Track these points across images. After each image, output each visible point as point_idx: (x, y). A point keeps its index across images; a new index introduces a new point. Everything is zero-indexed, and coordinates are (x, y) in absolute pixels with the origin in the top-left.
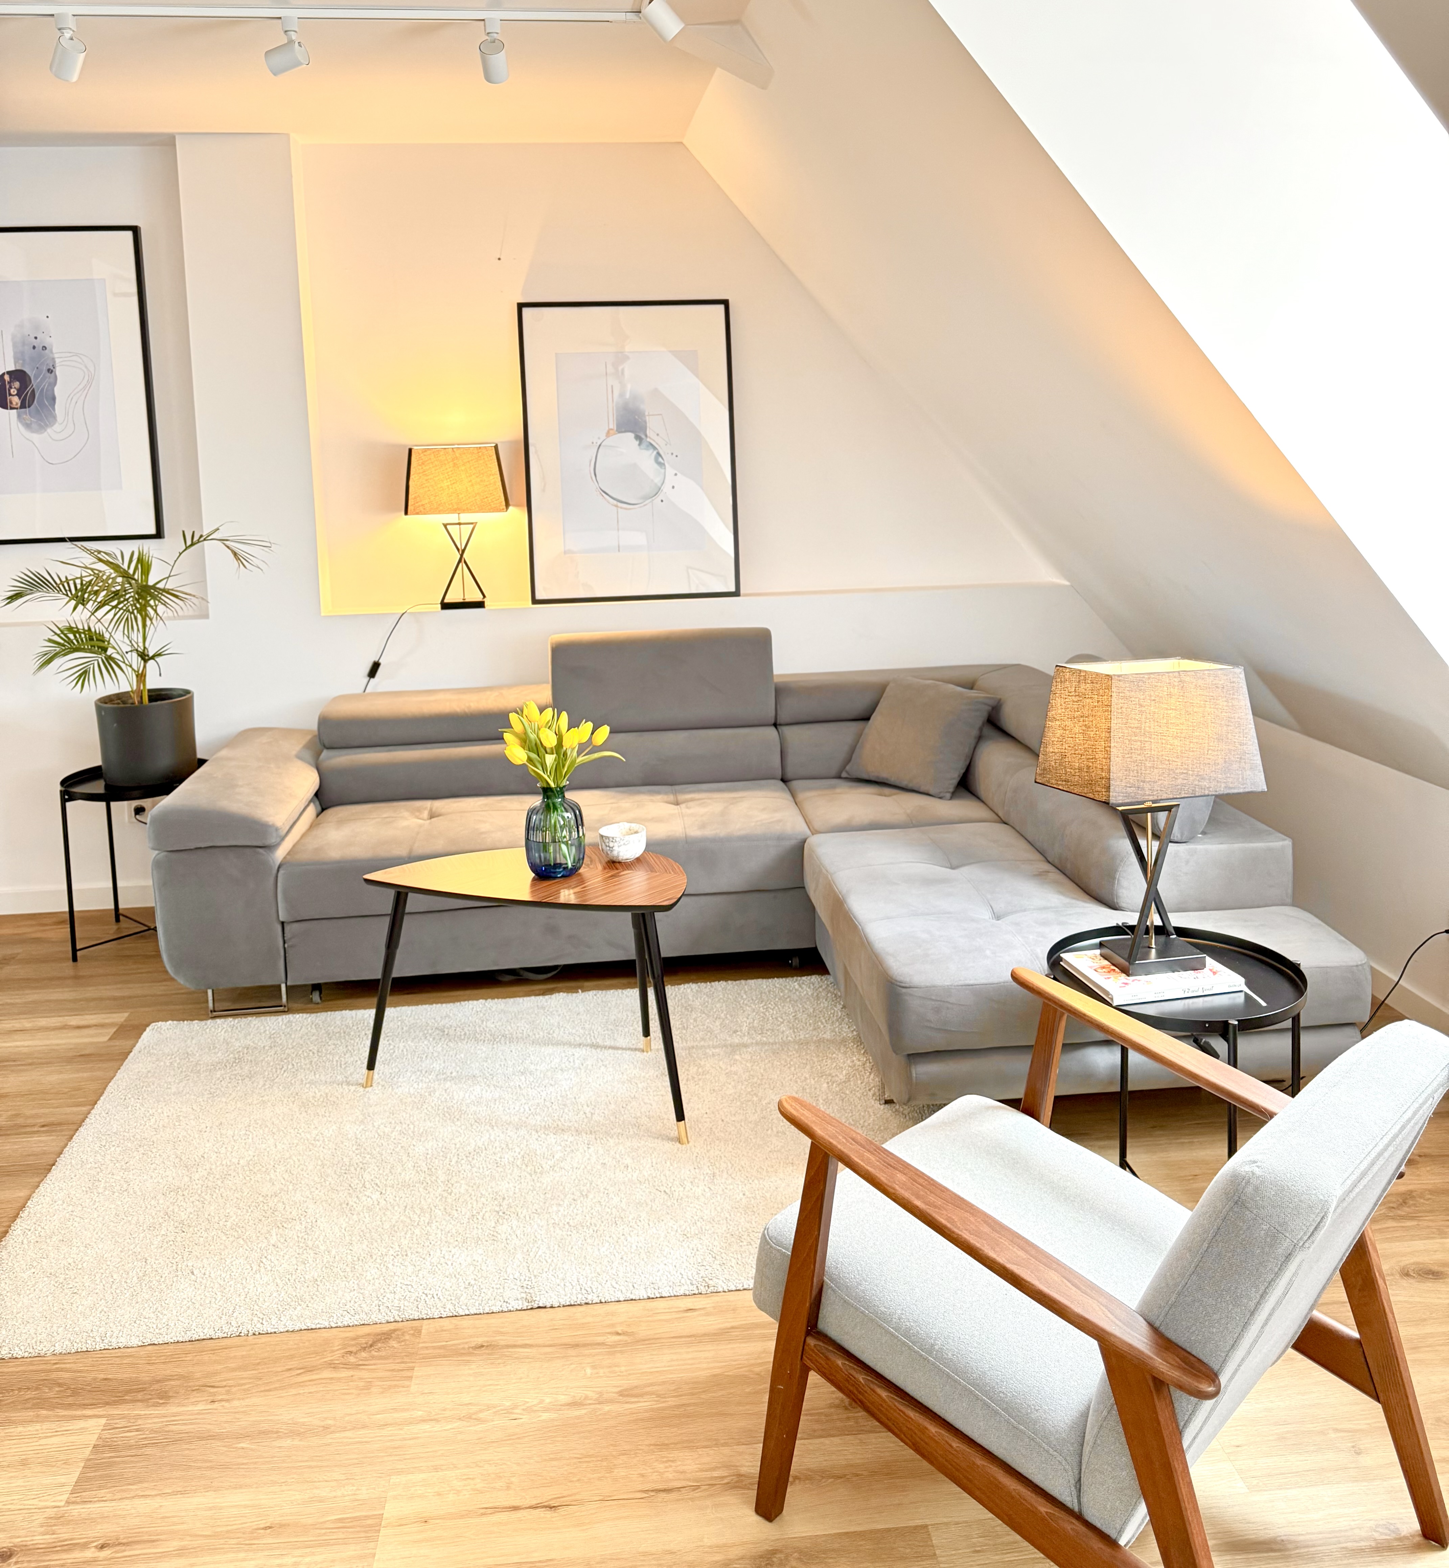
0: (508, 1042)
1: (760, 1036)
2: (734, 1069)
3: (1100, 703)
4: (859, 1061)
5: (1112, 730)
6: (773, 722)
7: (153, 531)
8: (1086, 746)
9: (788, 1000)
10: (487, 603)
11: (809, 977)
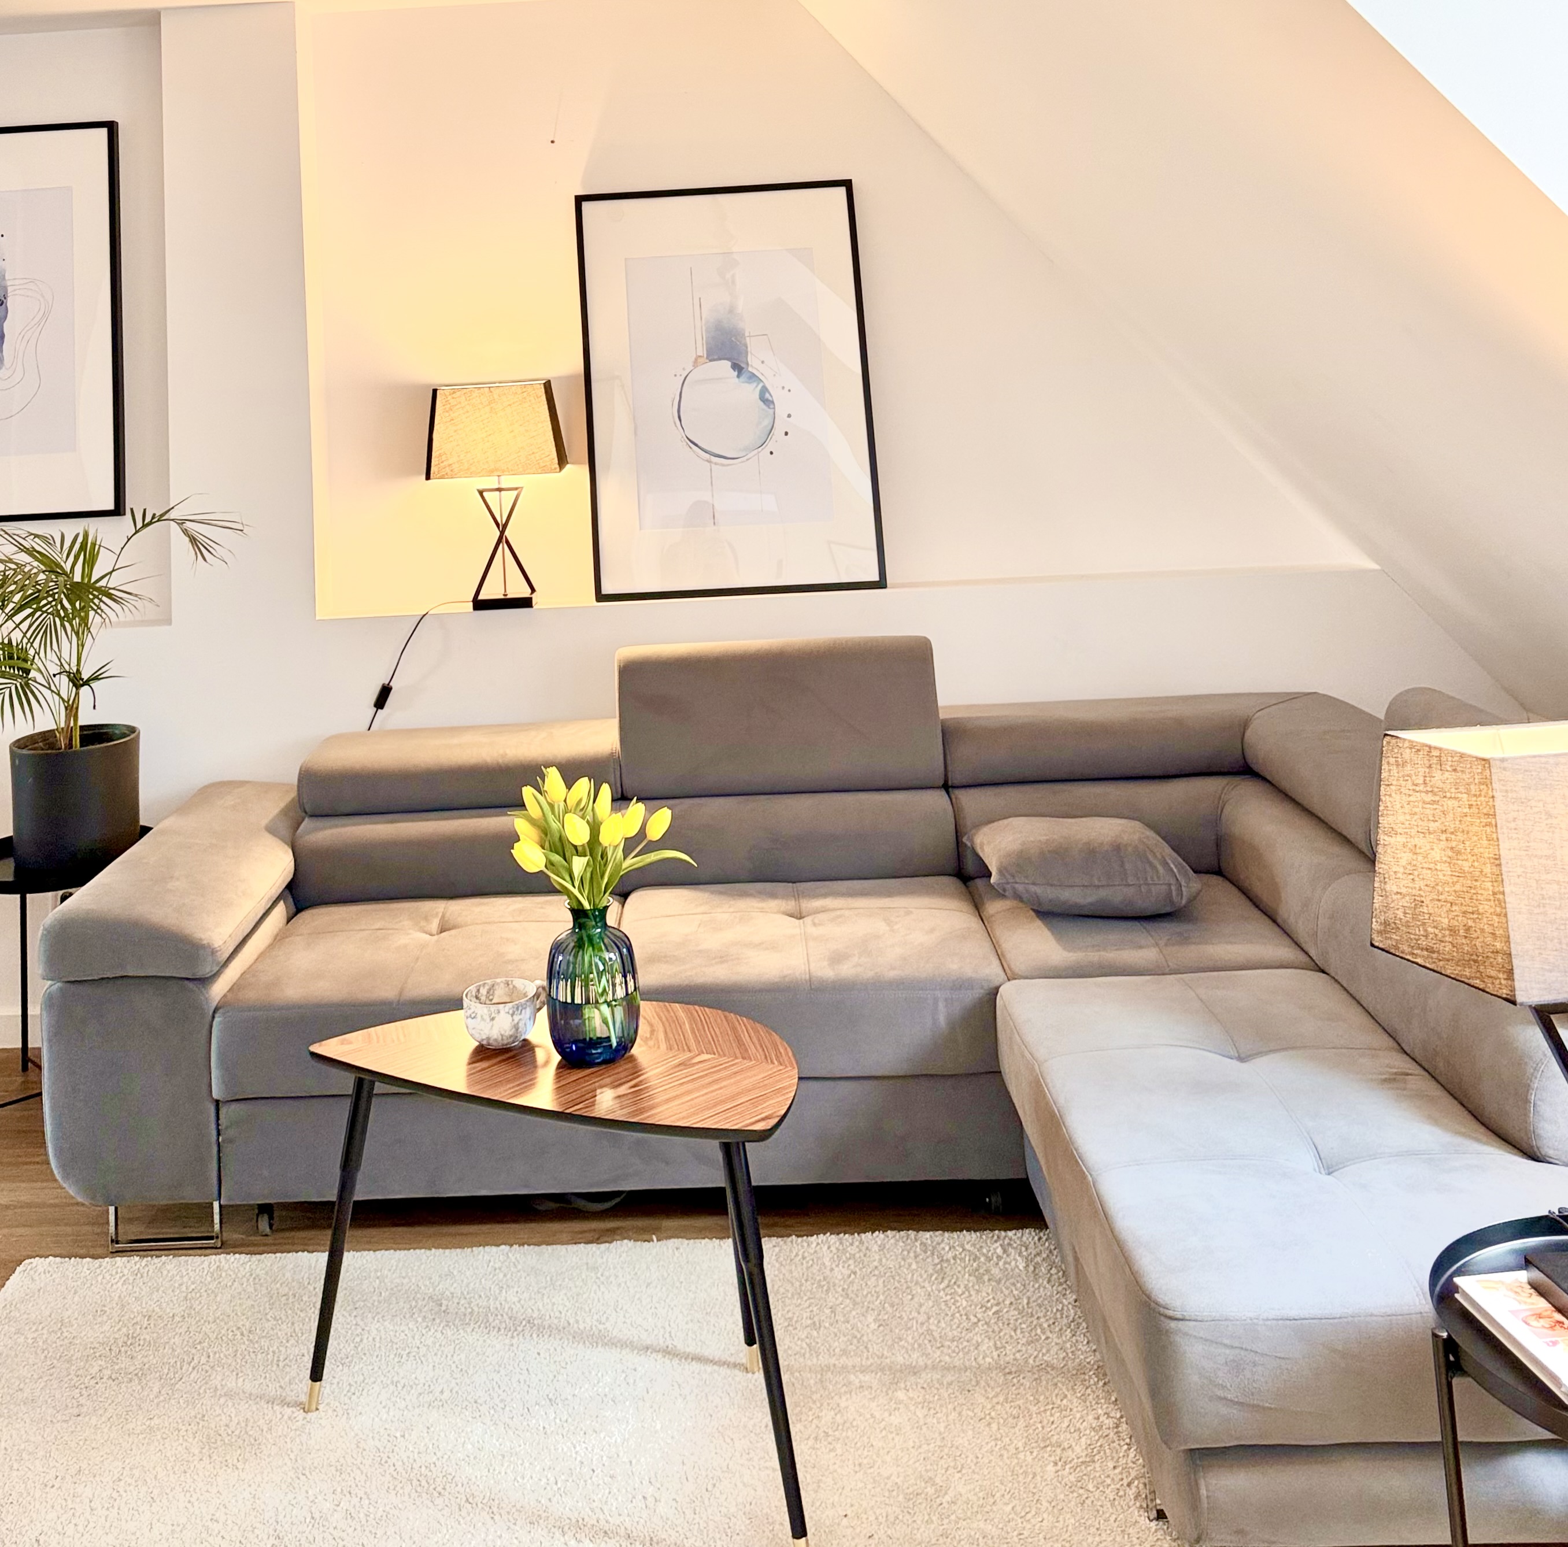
0: (535, 1336)
1: (938, 1353)
2: (895, 1419)
3: (1474, 810)
4: (1109, 1417)
5: (1503, 862)
6: (941, 783)
7: (110, 506)
8: (1458, 887)
9: (986, 1278)
10: (536, 598)
11: (1019, 1233)
